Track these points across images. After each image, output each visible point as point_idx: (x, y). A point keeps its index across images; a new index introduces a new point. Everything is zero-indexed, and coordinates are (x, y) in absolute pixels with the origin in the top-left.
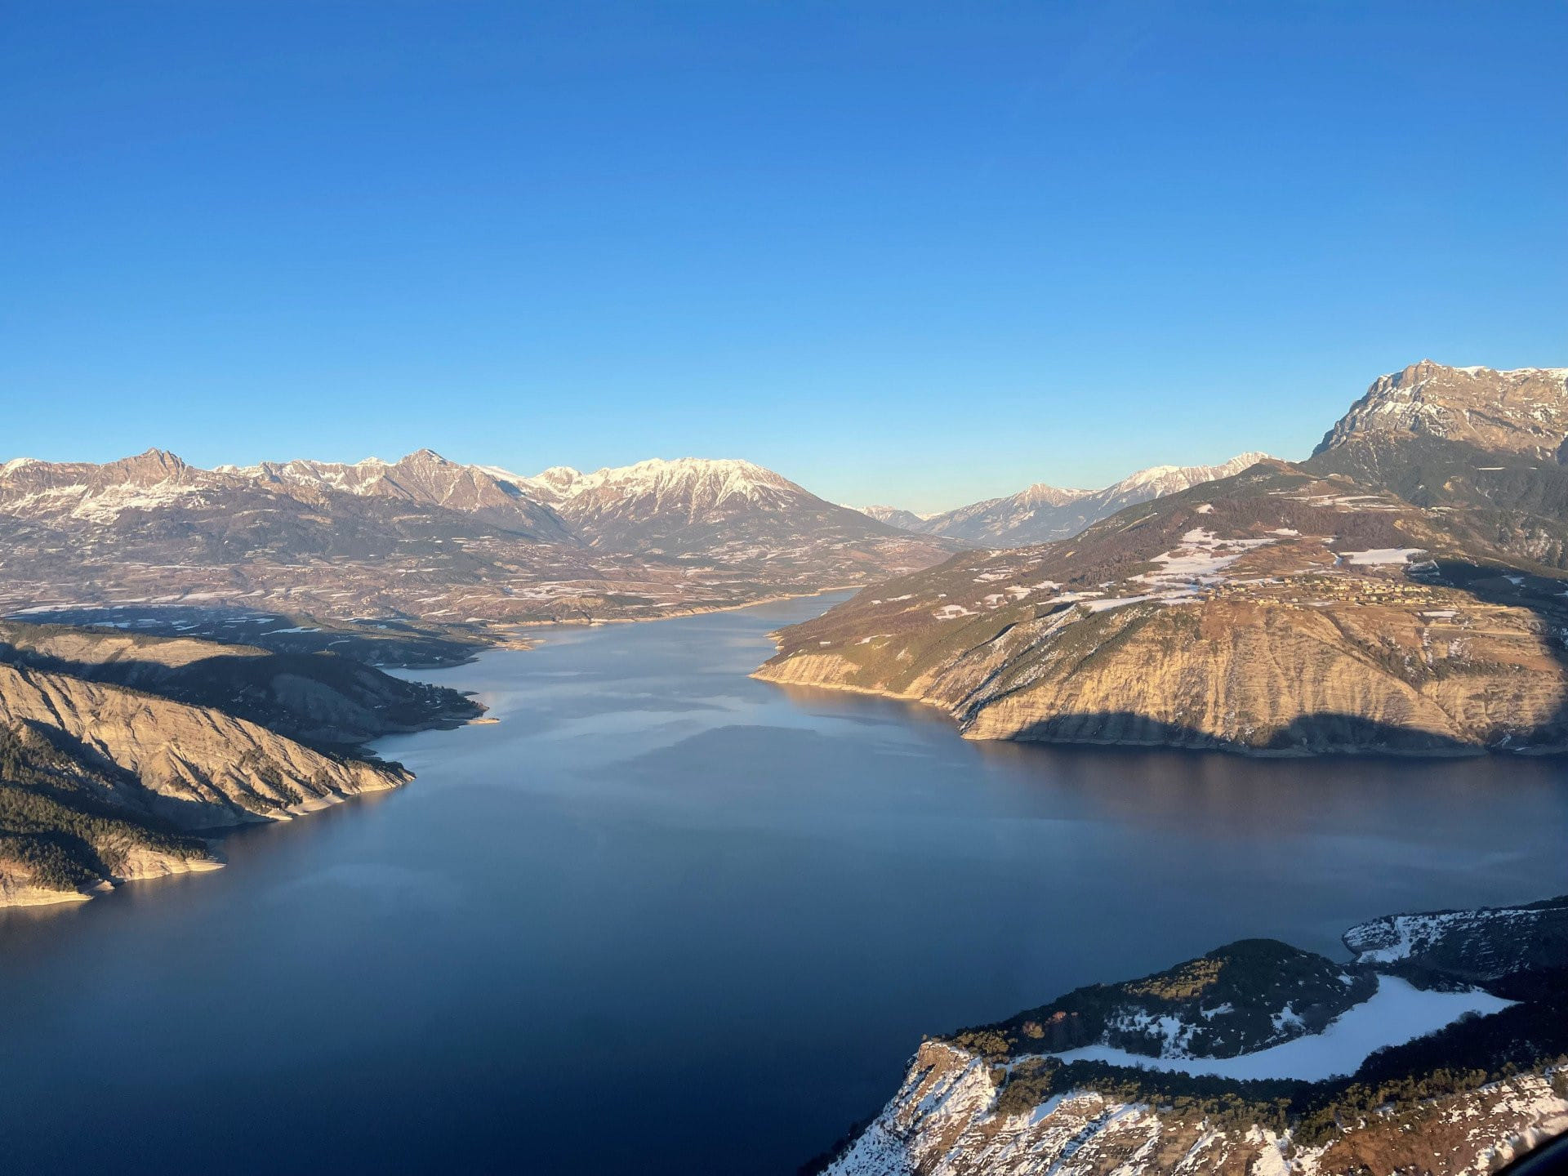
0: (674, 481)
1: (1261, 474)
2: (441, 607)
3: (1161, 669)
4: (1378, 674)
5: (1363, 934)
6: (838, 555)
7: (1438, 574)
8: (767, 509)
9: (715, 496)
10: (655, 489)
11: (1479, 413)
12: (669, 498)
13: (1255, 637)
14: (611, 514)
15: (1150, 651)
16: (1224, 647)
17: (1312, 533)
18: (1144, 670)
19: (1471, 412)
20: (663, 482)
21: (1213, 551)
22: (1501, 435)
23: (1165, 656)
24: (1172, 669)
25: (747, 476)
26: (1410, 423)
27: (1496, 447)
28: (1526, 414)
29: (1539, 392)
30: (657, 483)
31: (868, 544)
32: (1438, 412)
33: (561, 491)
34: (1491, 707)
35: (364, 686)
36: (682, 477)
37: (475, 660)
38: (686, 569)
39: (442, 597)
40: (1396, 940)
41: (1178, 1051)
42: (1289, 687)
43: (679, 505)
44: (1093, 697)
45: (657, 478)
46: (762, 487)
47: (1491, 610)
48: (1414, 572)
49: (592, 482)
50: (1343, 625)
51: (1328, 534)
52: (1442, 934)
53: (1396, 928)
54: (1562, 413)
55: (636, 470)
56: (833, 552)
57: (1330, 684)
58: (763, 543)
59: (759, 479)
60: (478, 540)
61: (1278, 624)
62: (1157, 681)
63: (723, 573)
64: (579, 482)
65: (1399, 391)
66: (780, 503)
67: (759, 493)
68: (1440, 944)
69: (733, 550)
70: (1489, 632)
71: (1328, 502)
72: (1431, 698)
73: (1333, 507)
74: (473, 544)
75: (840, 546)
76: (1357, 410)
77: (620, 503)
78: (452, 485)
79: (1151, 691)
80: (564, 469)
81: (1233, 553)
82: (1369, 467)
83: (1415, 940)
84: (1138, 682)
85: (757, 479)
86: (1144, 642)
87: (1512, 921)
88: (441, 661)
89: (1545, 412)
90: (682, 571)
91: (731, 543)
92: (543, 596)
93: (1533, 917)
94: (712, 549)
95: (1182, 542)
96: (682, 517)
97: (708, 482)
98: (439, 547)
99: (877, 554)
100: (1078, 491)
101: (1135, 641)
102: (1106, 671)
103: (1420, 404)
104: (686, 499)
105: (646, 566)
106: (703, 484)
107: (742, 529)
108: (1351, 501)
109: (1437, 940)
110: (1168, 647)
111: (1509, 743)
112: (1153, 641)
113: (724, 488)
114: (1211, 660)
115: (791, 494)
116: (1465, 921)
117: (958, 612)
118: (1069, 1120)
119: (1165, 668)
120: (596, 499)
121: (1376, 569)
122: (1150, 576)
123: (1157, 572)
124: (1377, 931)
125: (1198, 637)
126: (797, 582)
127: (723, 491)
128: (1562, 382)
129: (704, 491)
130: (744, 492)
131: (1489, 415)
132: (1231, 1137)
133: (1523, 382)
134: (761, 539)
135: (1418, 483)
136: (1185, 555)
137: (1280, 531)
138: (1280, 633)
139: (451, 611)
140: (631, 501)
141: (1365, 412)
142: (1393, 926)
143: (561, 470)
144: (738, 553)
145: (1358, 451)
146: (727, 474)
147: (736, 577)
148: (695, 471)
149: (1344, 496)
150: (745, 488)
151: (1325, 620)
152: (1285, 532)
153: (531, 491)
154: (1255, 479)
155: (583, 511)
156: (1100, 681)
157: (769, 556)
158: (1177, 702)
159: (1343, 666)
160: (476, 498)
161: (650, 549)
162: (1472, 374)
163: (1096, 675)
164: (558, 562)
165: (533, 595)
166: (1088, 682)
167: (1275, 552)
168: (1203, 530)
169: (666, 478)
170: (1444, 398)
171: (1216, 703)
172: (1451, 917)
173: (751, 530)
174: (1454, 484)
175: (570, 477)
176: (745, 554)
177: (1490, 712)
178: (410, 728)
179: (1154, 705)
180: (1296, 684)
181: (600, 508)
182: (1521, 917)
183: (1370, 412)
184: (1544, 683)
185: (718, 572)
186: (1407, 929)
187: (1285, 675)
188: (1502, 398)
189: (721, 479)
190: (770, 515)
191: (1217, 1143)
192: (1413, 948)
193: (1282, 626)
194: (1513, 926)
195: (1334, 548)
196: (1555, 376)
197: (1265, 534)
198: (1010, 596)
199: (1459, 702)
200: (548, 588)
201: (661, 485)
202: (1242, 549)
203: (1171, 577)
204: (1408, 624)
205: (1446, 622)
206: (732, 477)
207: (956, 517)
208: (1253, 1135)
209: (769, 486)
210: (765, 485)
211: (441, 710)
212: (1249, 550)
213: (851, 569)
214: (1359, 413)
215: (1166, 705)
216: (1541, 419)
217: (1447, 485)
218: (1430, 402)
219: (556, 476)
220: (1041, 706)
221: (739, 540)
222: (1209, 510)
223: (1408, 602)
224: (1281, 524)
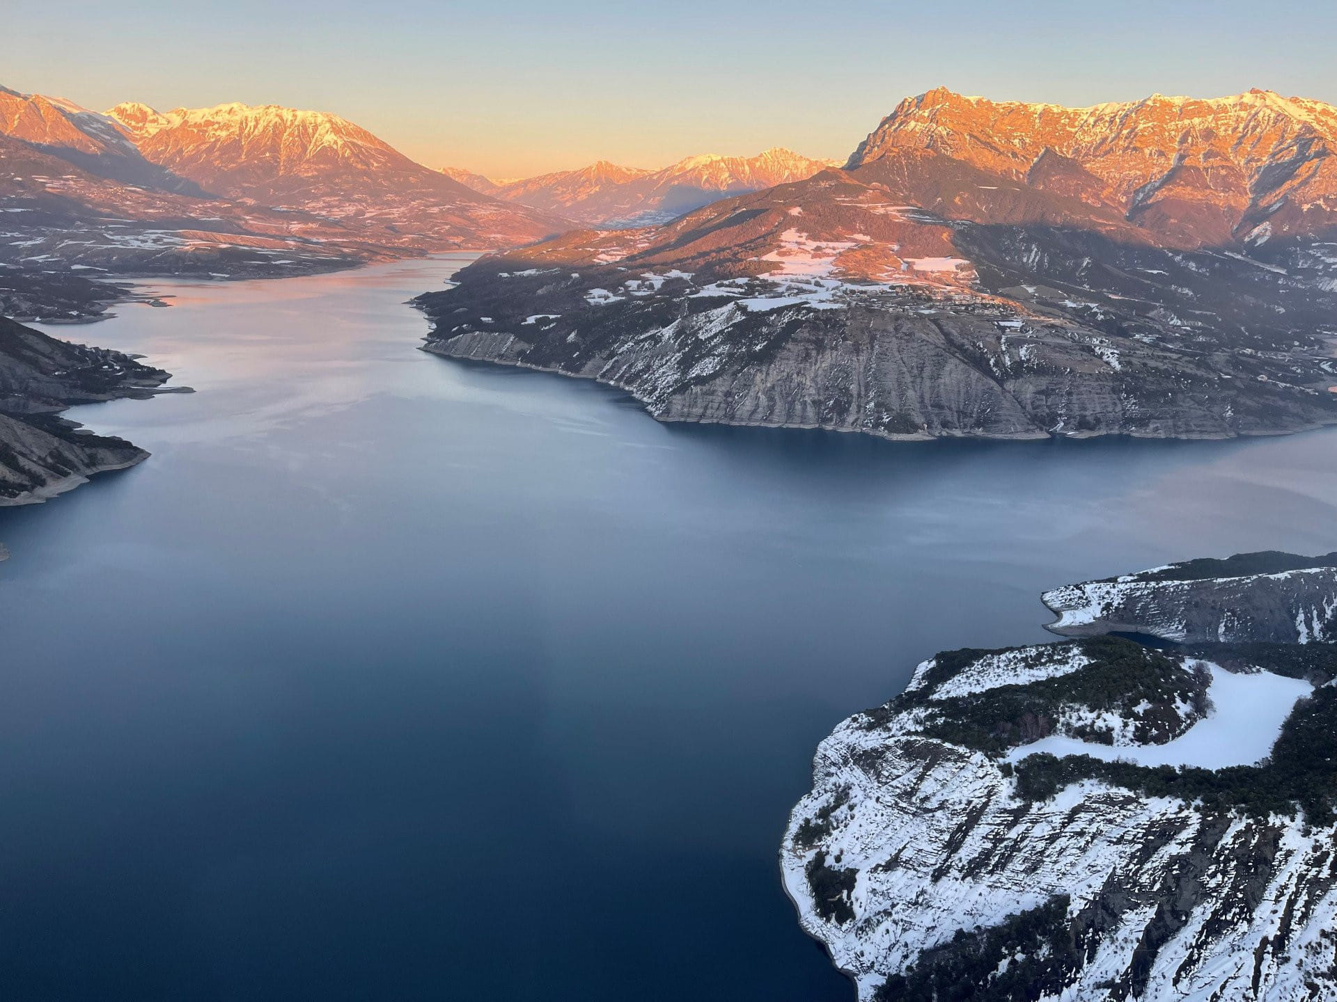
0: (260, 127)
1: (827, 180)
2: (41, 252)
3: (815, 364)
4: (977, 374)
5: (1060, 599)
6: (436, 218)
7: (978, 282)
8: (359, 166)
9: (305, 148)
10: (240, 135)
11: (975, 137)
12: (255, 145)
13: (887, 340)
14: (192, 159)
15: (807, 349)
16: (865, 348)
17: (881, 240)
18: (802, 365)
19: (971, 136)
20: (248, 129)
21: (812, 252)
22: (990, 158)
23: (818, 354)
24: (823, 365)
25: (336, 130)
26: (927, 141)
27: (985, 167)
28: (1008, 141)
29: (1020, 122)
30: (241, 129)
31: (463, 209)
32: (948, 134)
33: (135, 128)
34: (1050, 400)
35: (35, 351)
36: (268, 125)
37: (112, 316)
38: (289, 224)
39: (39, 241)
40: (1088, 603)
41: (1127, 740)
42: (912, 382)
43: (268, 155)
44: (762, 387)
45: (241, 123)
46: (353, 144)
47: (1043, 321)
48: (962, 279)
49: (169, 122)
50: (946, 331)
51: (893, 241)
52: (1122, 599)
53: (1086, 595)
54: (1033, 142)
55: (217, 113)
56: (431, 215)
57: (943, 381)
58: (359, 201)
59: (349, 134)
60: (62, 179)
61: (904, 330)
62: (812, 375)
63: (329, 230)
64: (154, 121)
65: (920, 112)
66: (372, 161)
67: (351, 150)
68: (1122, 606)
69: (329, 206)
70: (1046, 340)
71: (882, 211)
72: (1010, 392)
73: (886, 216)
74: (56, 184)
75: (435, 210)
76: (887, 126)
77: (203, 147)
78: (17, 116)
79: (808, 383)
80: (136, 105)
81: (828, 255)
82: (901, 179)
83: (1103, 604)
84: (798, 375)
85: (346, 135)
86: (801, 341)
87: (1172, 590)
88: (78, 316)
89: (1022, 140)
90: (285, 226)
91: (328, 199)
92: (149, 246)
93: (1186, 587)
94: (307, 204)
95: (782, 241)
96: (270, 168)
97: (296, 133)
98: (20, 184)
99: (469, 219)
100: (636, 171)
101: (794, 340)
102: (773, 365)
103: (934, 125)
104: (275, 149)
105: (248, 218)
106: (291, 134)
107: (336, 184)
108: (899, 211)
109: (1119, 604)
110: (820, 347)
111: (1062, 429)
112: (809, 341)
113: (313, 141)
114: (855, 359)
115: (382, 153)
116: (1138, 589)
117: (606, 298)
118: (1102, 809)
119: (819, 364)
120: (176, 140)
121: (934, 275)
122: (774, 274)
123: (779, 271)
124: (1072, 597)
125: (845, 339)
126: (402, 243)
127: (312, 144)
128: (1036, 116)
129: (293, 141)
130: (335, 147)
131: (983, 139)
132: (1258, 822)
133: (1009, 113)
134: (356, 196)
135: (936, 196)
136: (790, 255)
137: (857, 236)
138: (906, 338)
139: (52, 257)
140: (215, 147)
141: (893, 128)
142: (1084, 593)
143: (134, 106)
144: (336, 209)
145: (894, 164)
146: (316, 128)
147: (343, 235)
148: (282, 119)
149: (893, 206)
150: (336, 142)
151: (934, 327)
152: (860, 237)
153: (103, 127)
154: (823, 184)
155: (163, 152)
156: (768, 374)
157: (368, 215)
158: (827, 393)
159: (952, 366)
160: (44, 131)
161: (241, 198)
162: (974, 103)
163: (764, 369)
164: (154, 208)
165: (139, 243)
166: (759, 374)
167: (859, 256)
168: (798, 231)
169: (252, 124)
170: (953, 122)
171: (859, 395)
172: (1127, 586)
173: (345, 187)
174: (962, 199)
175: (144, 114)
176: (342, 211)
177: (1049, 404)
178: (101, 397)
179: (810, 395)
180: (918, 380)
181: (181, 151)
182: (1177, 586)
183: (897, 128)
184: (1087, 383)
185: (324, 229)
186: (1095, 595)
187: (910, 372)
188: (993, 126)
189: (310, 131)
190: (365, 173)
191: (1248, 826)
192: (1103, 609)
193: (908, 332)
194: (1173, 592)
195: (900, 254)
196: (1032, 109)
197: (846, 238)
198: (647, 283)
199: (1028, 396)
200: (154, 237)
201: (246, 132)
202: (834, 252)
203: (794, 277)
204: (990, 332)
205: (1016, 331)
206: (321, 130)
207: (529, 185)
208: (1274, 820)
209: (360, 143)
210: (355, 140)
211: (124, 377)
212: (840, 253)
213: (449, 233)
214: (888, 128)
215: (819, 395)
216: (1018, 146)
217: (957, 200)
218: (943, 124)
219: (128, 112)
220: (720, 394)
221: (335, 196)
222: (800, 213)
223: (986, 312)
224: (857, 229)
